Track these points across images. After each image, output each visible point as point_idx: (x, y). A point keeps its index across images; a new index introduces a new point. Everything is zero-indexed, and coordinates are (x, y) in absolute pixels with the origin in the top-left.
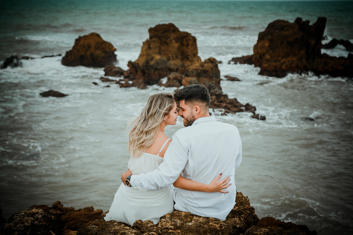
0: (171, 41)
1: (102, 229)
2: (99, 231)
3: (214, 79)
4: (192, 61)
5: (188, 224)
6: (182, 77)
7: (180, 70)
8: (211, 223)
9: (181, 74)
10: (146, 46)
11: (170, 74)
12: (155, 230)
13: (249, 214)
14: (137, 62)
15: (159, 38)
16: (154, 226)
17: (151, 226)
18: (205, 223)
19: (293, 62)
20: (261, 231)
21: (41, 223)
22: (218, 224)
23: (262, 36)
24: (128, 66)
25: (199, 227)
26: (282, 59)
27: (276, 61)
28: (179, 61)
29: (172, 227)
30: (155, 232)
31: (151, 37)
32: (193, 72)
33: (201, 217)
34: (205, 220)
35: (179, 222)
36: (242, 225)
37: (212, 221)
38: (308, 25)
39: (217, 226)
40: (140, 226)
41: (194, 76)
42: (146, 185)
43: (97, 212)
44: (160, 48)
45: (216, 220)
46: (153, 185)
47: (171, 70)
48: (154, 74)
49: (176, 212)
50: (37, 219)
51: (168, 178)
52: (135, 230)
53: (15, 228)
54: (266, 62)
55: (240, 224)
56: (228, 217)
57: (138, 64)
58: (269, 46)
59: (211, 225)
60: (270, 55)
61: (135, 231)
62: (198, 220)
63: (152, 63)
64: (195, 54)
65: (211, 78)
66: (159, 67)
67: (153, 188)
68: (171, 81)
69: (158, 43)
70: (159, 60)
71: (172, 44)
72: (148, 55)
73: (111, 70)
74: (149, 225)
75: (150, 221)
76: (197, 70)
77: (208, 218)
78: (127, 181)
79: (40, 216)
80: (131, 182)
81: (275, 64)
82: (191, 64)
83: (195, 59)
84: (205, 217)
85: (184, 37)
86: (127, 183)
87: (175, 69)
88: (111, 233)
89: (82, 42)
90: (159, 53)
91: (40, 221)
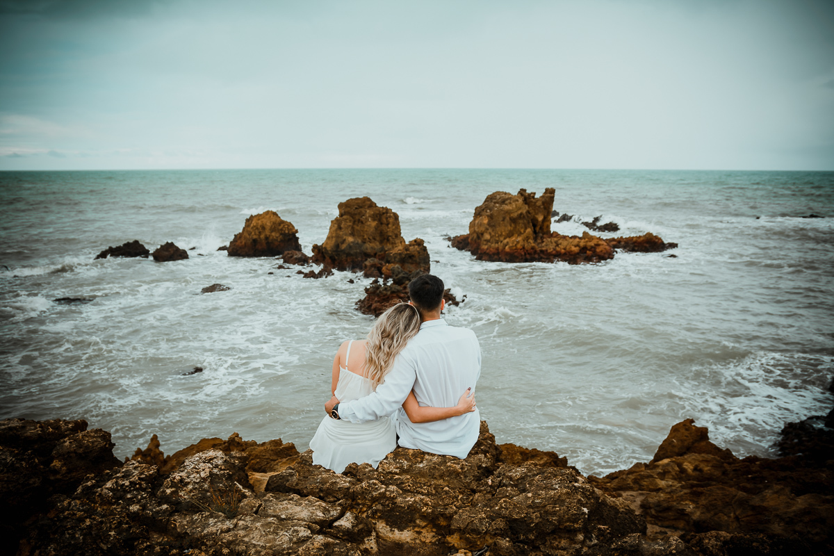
0: (367, 219)
1: (304, 477)
2: (301, 480)
3: (422, 265)
4: (393, 244)
5: (418, 465)
6: (381, 264)
7: (379, 255)
8: (449, 464)
9: (379, 259)
10: (336, 226)
11: (366, 260)
12: (376, 476)
13: (490, 444)
14: (324, 246)
15: (352, 215)
16: (373, 470)
17: (370, 471)
18: (440, 464)
19: (518, 242)
20: (516, 471)
21: (222, 472)
22: (459, 464)
23: (479, 212)
24: (313, 251)
25: (433, 469)
26: (505, 239)
27: (497, 242)
28: (378, 243)
29: (398, 471)
30: (376, 479)
31: (341, 215)
32: (395, 258)
33: (434, 455)
34: (440, 460)
35: (406, 464)
36: (489, 464)
37: (450, 460)
38: (533, 197)
39: (458, 467)
40: (354, 472)
41: (397, 263)
42: (360, 415)
43: (287, 445)
44: (353, 228)
45: (455, 458)
46: (370, 414)
47: (367, 255)
48: (347, 260)
49: (400, 450)
50: (217, 466)
51: (389, 403)
52: (349, 477)
53: (189, 480)
54: (485, 243)
55: (486, 463)
56: (470, 454)
57: (325, 248)
58: (489, 224)
59: (450, 466)
60: (490, 234)
61: (349, 479)
62: (431, 460)
63: (344, 247)
64: (398, 234)
65: (418, 264)
66: (352, 252)
67: (371, 418)
68: (368, 269)
69: (350, 221)
70: (352, 242)
71: (369, 223)
72: (337, 237)
73: (292, 257)
74: (367, 470)
75: (367, 464)
76: (400, 254)
77: (444, 456)
78: (333, 412)
79: (220, 462)
80: (340, 413)
81: (497, 245)
82: (393, 248)
83: (397, 241)
84: (440, 455)
85: (384, 213)
86: (334, 414)
87: (372, 254)
88: (317, 483)
89: (254, 223)
90: (352, 234)
91: (221, 469)
